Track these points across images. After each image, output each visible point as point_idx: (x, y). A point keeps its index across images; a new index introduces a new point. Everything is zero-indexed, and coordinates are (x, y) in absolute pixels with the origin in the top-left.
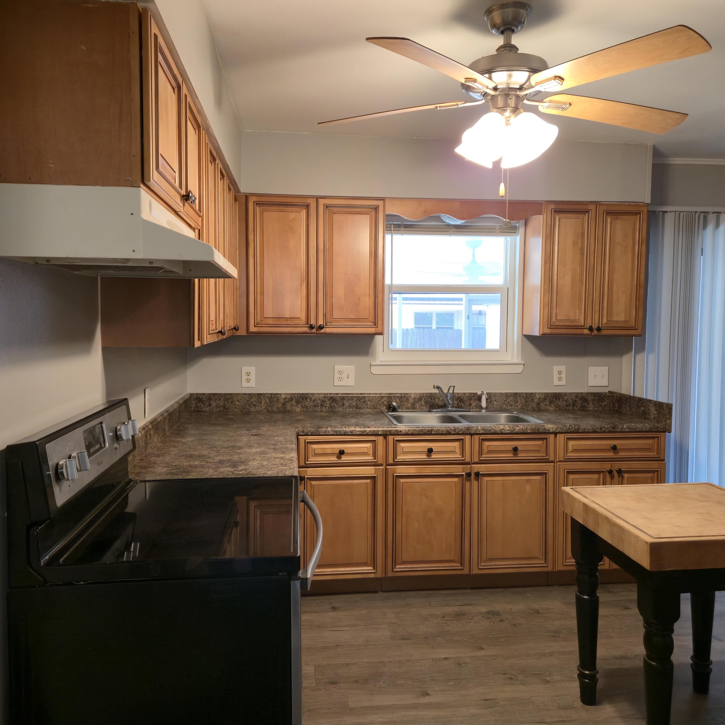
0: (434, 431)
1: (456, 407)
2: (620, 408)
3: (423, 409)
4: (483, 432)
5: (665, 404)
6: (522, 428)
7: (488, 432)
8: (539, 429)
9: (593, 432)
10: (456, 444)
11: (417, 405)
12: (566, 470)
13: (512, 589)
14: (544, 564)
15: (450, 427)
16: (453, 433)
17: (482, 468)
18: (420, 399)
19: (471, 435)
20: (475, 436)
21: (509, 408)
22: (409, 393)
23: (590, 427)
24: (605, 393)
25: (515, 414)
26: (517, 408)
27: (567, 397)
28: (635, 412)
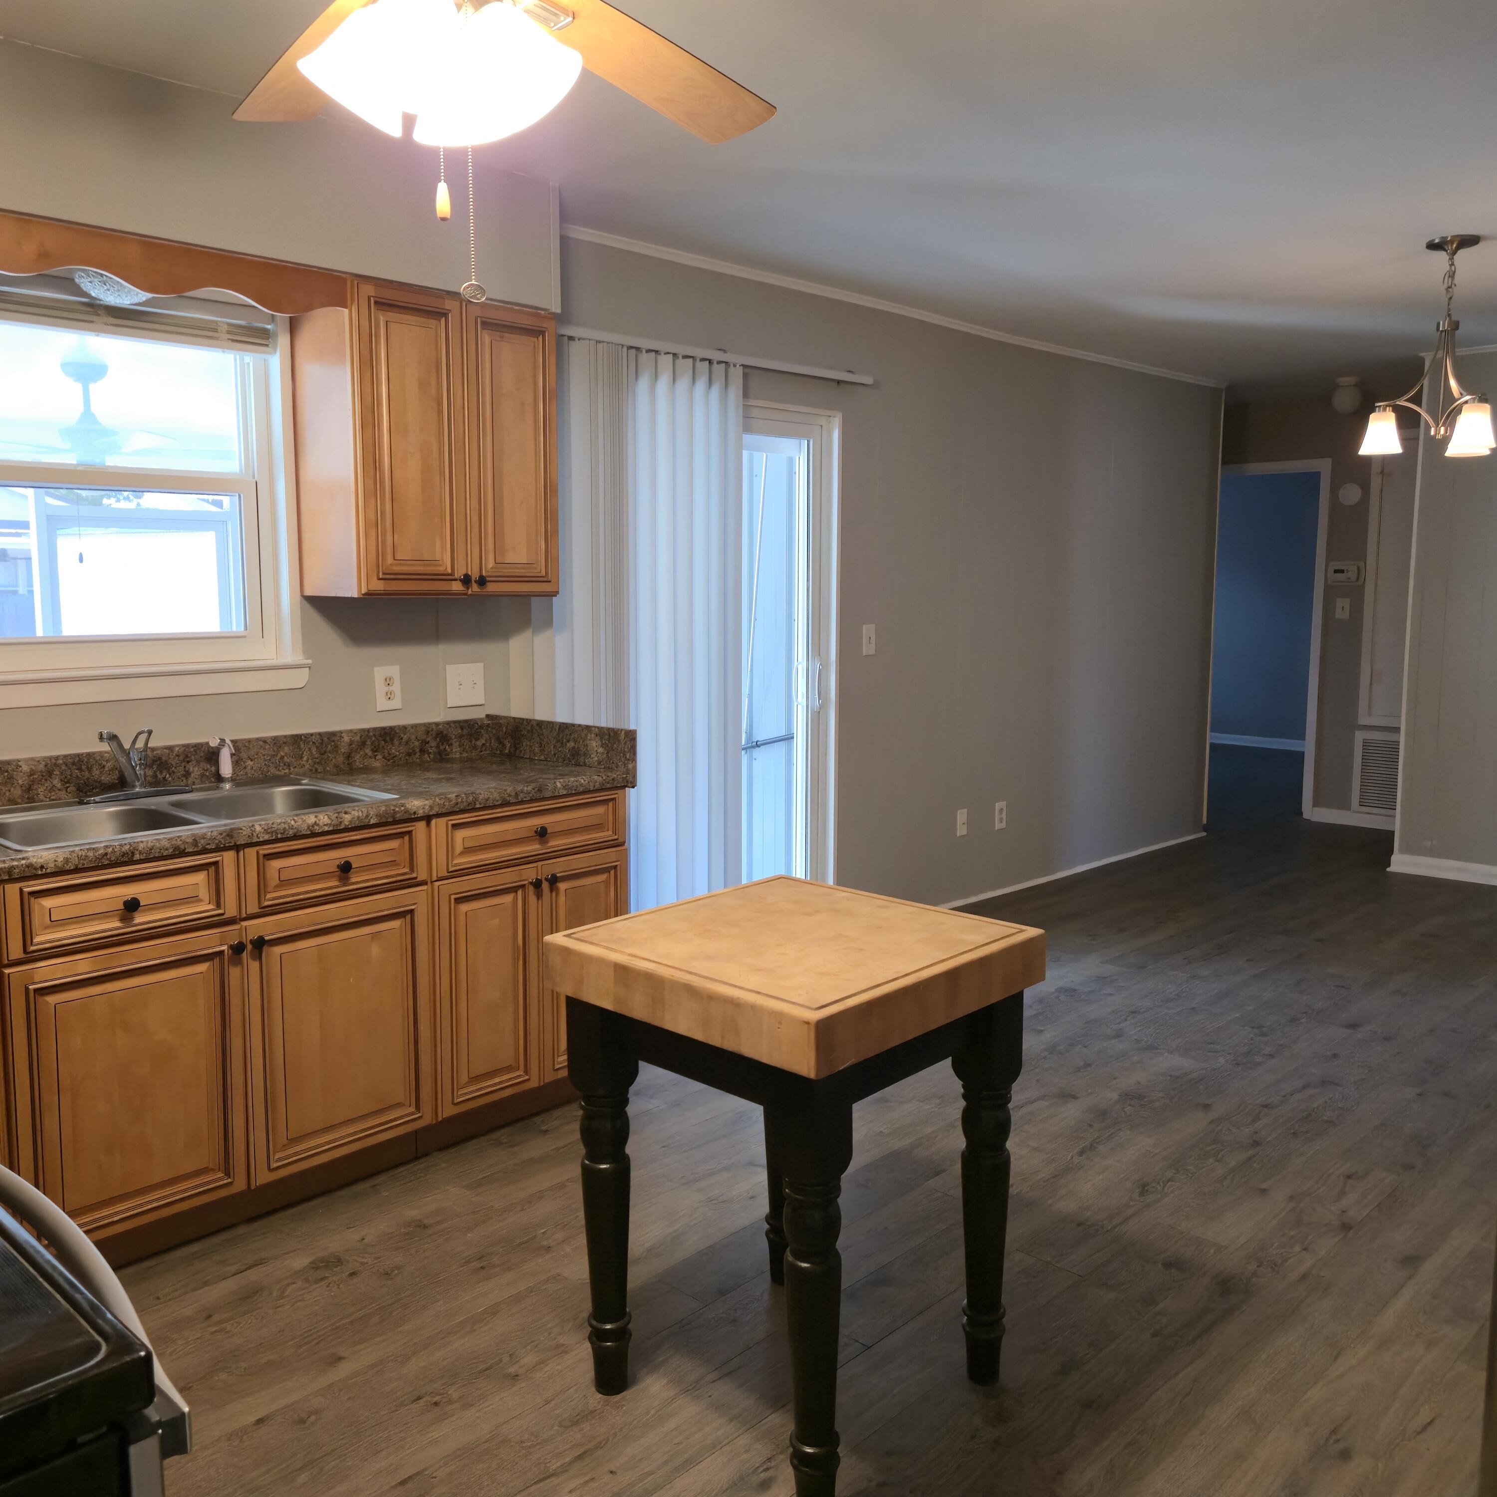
0: (140, 853)
1: (151, 785)
2: (516, 749)
3: (60, 799)
4: (267, 837)
5: (623, 732)
6: (357, 814)
7: (279, 836)
8: (395, 812)
9: (502, 805)
10: (200, 878)
11: (39, 790)
12: (453, 897)
13: (345, 1192)
14: (413, 1114)
15: (181, 836)
16: (191, 850)
17: (267, 926)
18: (49, 773)
19: (237, 848)
20: (247, 850)
21: (283, 773)
22: (14, 761)
23: (496, 795)
24: (481, 719)
25: (306, 784)
26: (301, 770)
27: (408, 734)
28: (553, 753)
